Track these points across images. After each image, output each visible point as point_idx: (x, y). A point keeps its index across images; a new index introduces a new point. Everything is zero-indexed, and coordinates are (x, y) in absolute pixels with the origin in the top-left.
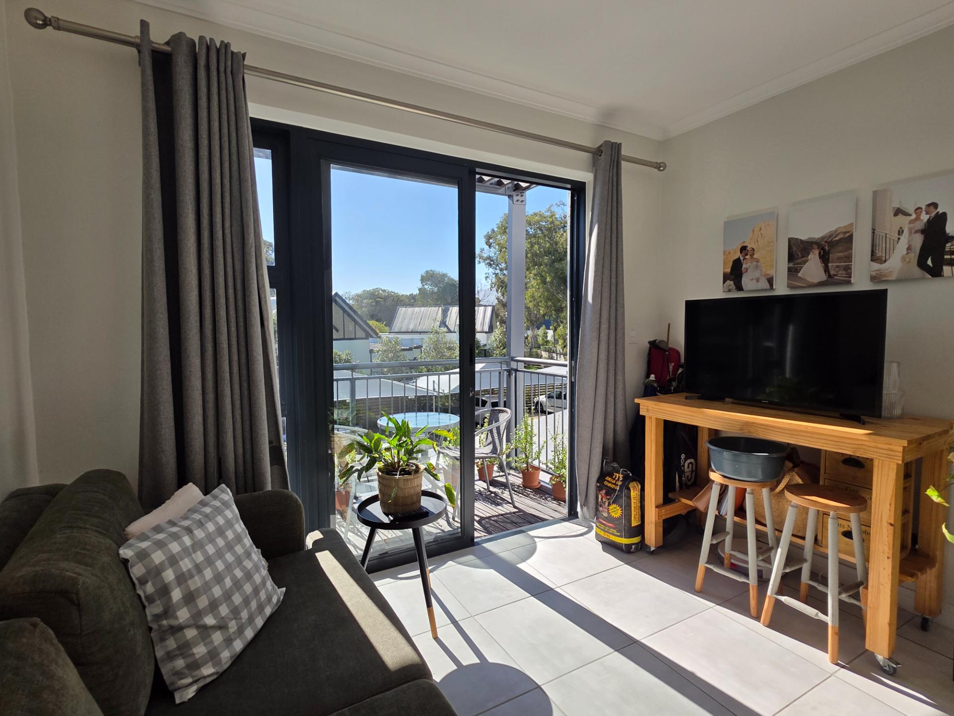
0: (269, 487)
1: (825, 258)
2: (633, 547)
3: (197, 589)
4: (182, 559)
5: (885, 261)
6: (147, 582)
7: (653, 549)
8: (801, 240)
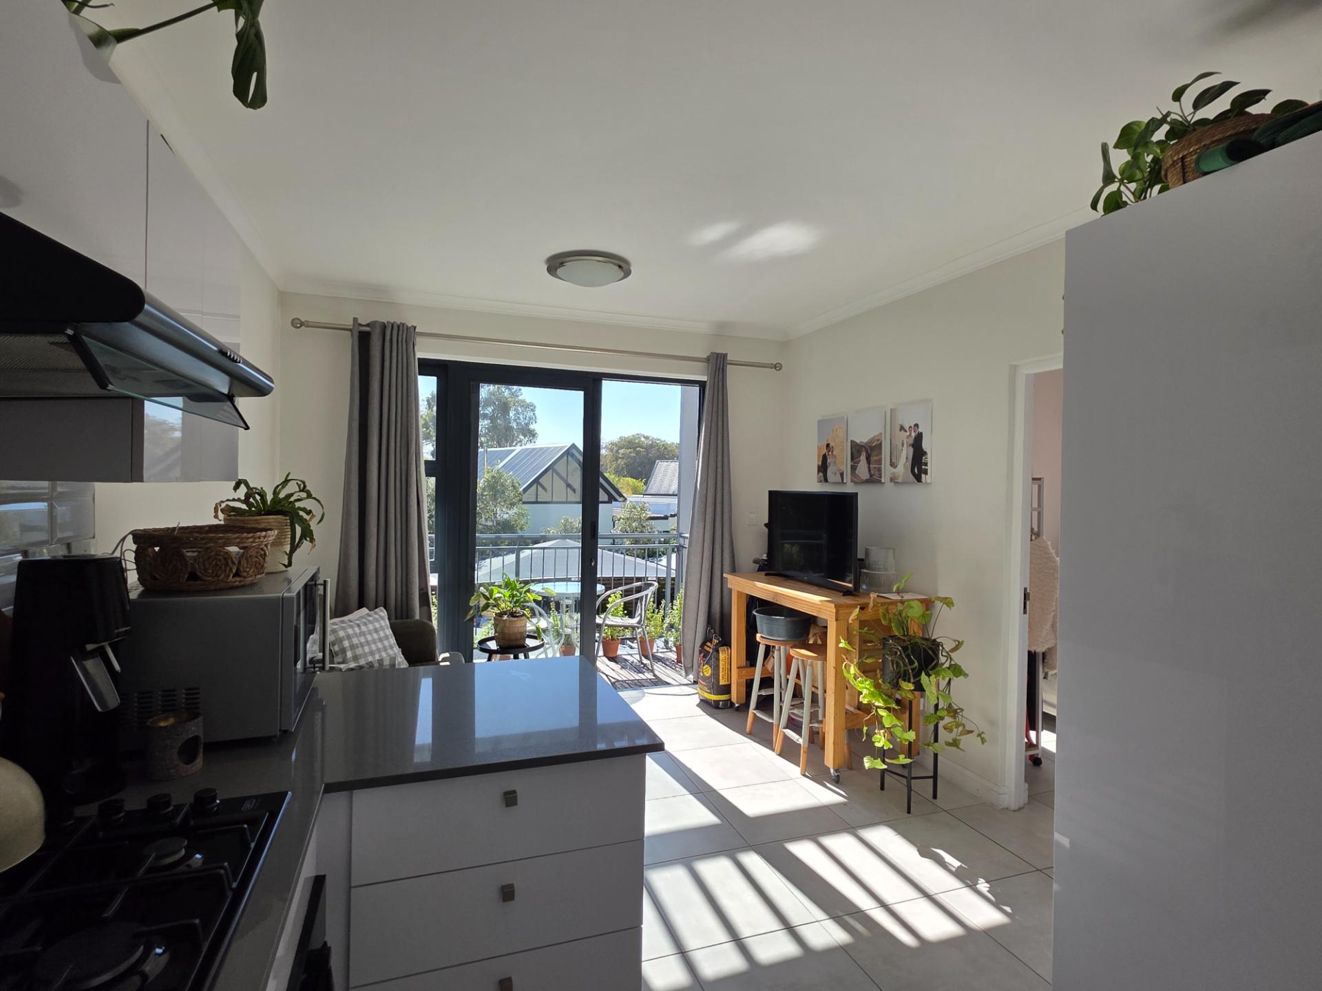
0: (417, 617)
1: (868, 460)
2: (721, 703)
4: (353, 638)
5: (897, 466)
7: (737, 705)
8: (857, 443)
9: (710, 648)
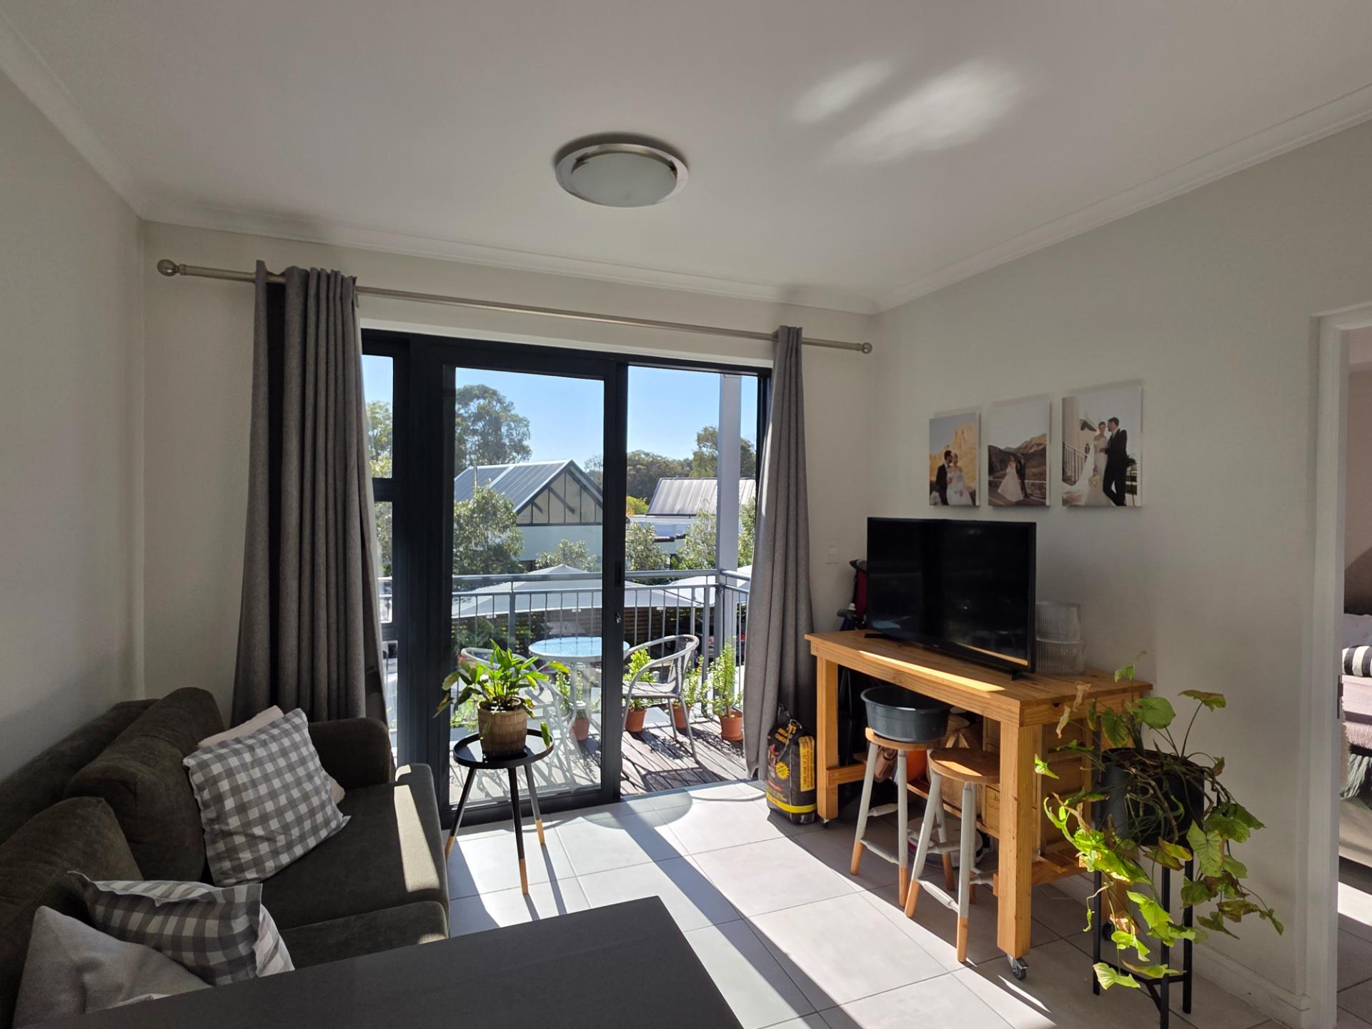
0: (363, 715)
1: (1021, 473)
2: (803, 817)
3: (250, 802)
4: (239, 773)
5: (1075, 482)
6: (204, 789)
7: (826, 821)
8: (1000, 450)
9: (785, 736)
